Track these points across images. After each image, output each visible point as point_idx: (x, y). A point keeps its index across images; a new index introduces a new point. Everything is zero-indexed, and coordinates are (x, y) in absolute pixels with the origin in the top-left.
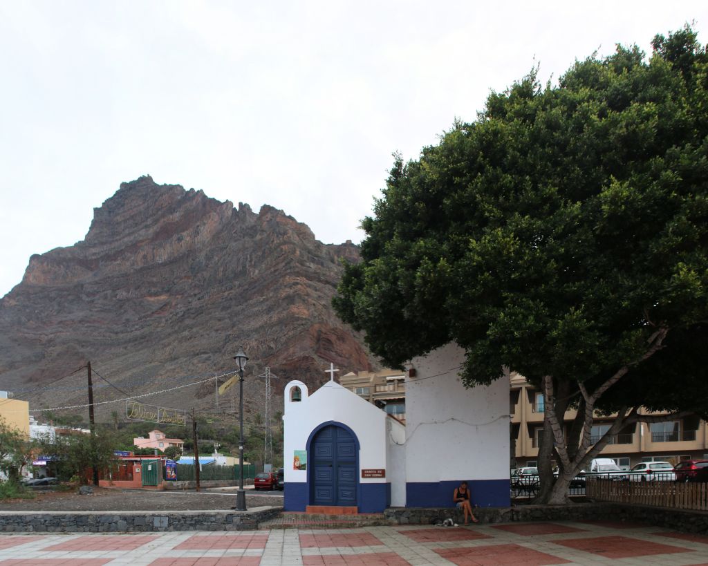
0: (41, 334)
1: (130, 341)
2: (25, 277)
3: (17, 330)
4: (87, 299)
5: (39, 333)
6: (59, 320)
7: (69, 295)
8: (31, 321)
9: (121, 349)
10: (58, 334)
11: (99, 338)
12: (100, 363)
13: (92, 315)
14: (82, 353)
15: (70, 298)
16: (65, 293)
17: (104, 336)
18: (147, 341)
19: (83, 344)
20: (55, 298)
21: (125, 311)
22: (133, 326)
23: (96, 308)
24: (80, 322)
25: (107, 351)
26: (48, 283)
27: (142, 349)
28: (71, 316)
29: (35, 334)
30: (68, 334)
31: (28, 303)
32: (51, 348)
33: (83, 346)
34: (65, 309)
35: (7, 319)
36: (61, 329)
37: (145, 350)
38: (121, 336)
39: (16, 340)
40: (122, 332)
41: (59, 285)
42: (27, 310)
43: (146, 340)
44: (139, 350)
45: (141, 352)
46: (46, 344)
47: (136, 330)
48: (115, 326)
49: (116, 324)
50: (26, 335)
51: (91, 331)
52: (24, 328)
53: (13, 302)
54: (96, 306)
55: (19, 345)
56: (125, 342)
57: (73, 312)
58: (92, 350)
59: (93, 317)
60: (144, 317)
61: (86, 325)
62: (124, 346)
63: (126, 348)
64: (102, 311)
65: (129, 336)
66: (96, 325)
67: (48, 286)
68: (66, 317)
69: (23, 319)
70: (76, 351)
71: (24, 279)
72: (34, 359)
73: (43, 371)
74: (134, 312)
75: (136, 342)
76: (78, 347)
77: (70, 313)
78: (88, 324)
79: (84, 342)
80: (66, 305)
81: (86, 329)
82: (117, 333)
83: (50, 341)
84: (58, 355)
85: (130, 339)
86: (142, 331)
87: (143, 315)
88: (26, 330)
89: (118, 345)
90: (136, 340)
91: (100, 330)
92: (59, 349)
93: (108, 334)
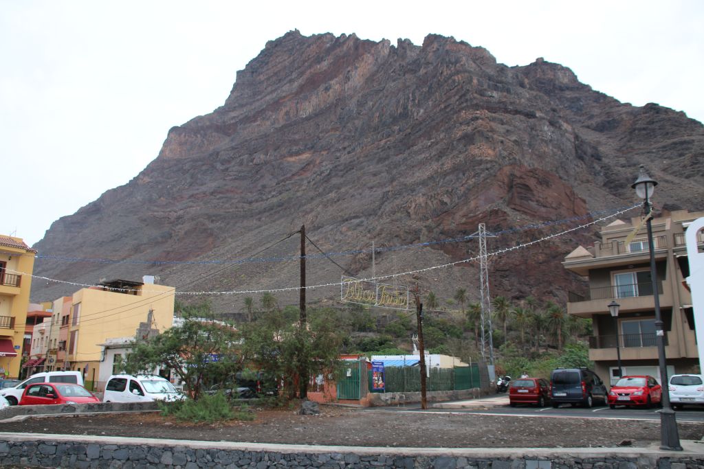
0: (170, 212)
1: (265, 210)
2: (162, 152)
3: (148, 209)
4: (221, 168)
5: (169, 210)
6: (190, 193)
7: (203, 165)
8: (162, 198)
9: (255, 221)
10: (188, 210)
11: (231, 210)
12: (230, 240)
13: (225, 185)
14: (210, 229)
15: (204, 168)
16: (200, 163)
17: (237, 208)
18: (285, 209)
19: (214, 218)
20: (189, 170)
21: (262, 177)
22: (270, 192)
23: (231, 176)
24: (212, 194)
25: (238, 225)
26: (183, 154)
27: (278, 219)
28: (203, 188)
29: (163, 212)
30: (198, 208)
31: (161, 179)
32: (179, 226)
33: (212, 221)
34: (198, 181)
35: (139, 198)
36: (191, 204)
37: (282, 220)
38: (255, 205)
39: (145, 220)
40: (257, 201)
41: (194, 156)
42: (160, 187)
43: (284, 207)
44: (274, 221)
45: (278, 222)
46: (174, 222)
47: (273, 196)
48: (249, 194)
49: (251, 192)
50: (156, 213)
51: (223, 203)
52: (155, 206)
53: (147, 179)
54: (230, 173)
55: (147, 225)
56: (260, 213)
57: (205, 184)
58: (222, 225)
59: (226, 187)
60: (283, 181)
61: (218, 197)
62: (257, 217)
63: (259, 219)
64: (235, 179)
65: (264, 205)
66: (229, 195)
67: (183, 158)
68: (198, 189)
69: (155, 196)
70: (203, 227)
71: (160, 153)
72: (160, 239)
73: (168, 253)
74: (271, 177)
75: (272, 212)
76: (207, 222)
77: (202, 185)
78: (221, 195)
79: (214, 216)
80: (199, 176)
81: (218, 201)
82: (250, 203)
83: (179, 218)
84: (186, 233)
85: (265, 209)
86: (280, 197)
87: (282, 178)
88: (156, 208)
89: (252, 216)
90: (272, 209)
91: (233, 201)
92: (187, 226)
93: (240, 205)
